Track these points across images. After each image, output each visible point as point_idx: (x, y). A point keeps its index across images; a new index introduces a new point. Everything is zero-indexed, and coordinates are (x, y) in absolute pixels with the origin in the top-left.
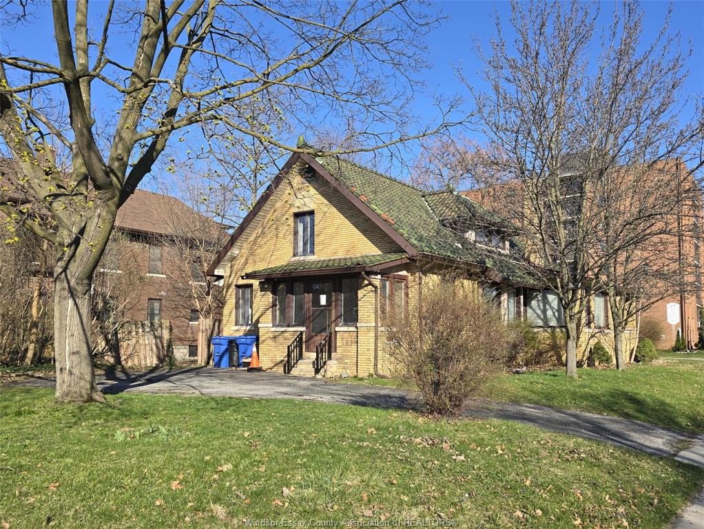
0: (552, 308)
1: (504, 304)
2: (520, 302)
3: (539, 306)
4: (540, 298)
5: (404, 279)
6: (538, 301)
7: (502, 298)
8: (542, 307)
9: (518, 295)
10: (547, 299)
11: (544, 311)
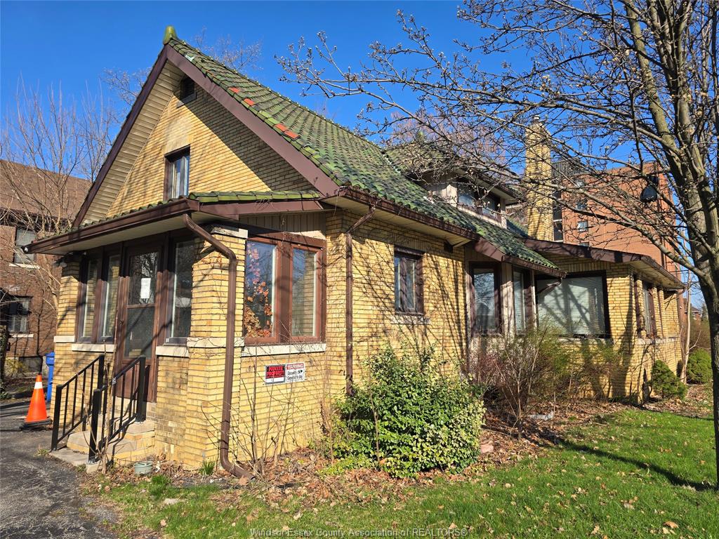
0: (579, 307)
1: (508, 301)
2: (530, 297)
3: (558, 303)
4: (559, 292)
5: (316, 246)
6: (556, 296)
7: (505, 291)
8: (563, 306)
9: (527, 286)
10: (571, 293)
11: (567, 311)
